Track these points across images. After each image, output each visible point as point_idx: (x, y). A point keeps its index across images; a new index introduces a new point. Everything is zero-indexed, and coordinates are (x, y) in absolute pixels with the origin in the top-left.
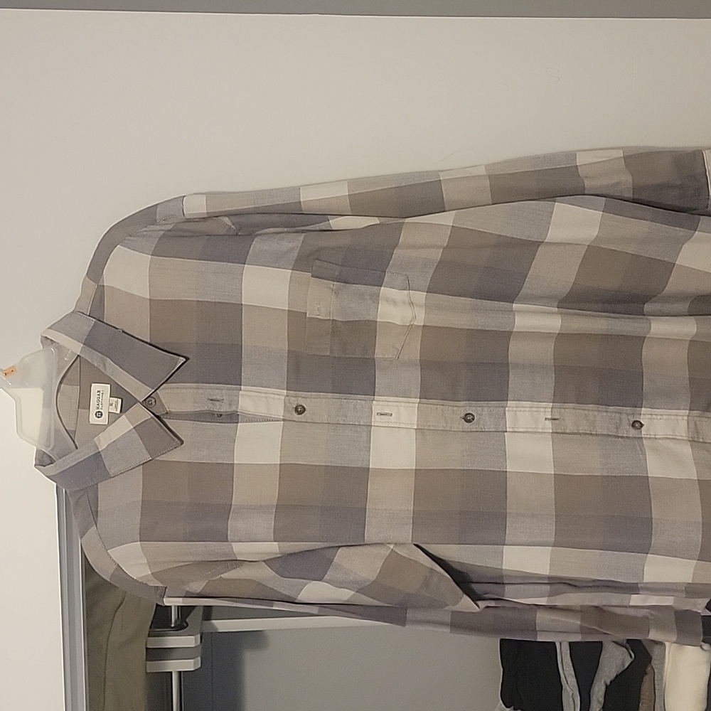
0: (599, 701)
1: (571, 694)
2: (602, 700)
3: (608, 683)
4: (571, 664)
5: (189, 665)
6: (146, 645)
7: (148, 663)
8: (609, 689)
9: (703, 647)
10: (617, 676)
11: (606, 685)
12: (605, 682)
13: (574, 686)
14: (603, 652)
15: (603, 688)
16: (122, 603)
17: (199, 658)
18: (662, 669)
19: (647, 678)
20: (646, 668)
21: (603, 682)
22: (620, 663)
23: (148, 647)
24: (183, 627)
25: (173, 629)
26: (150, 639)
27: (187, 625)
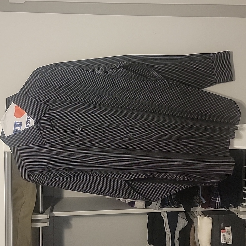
0: (177, 236)
1: (168, 234)
2: (178, 236)
3: (180, 231)
4: (168, 225)
5: (45, 224)
6: (31, 218)
7: (32, 224)
8: (180, 233)
9: (210, 218)
10: (183, 229)
11: (179, 231)
12: (179, 230)
13: (169, 231)
14: (178, 221)
15: (179, 232)
16: (24, 203)
17: (49, 223)
18: (197, 226)
19: (192, 228)
20: (192, 225)
21: (178, 230)
22: (183, 224)
24: (43, 213)
25: (40, 213)
26: (33, 216)
27: (45, 212)
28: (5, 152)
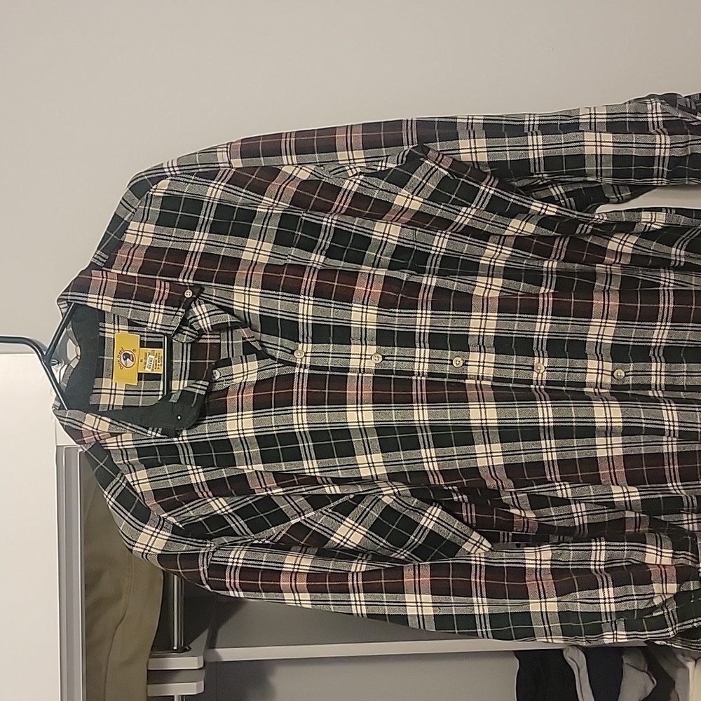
4: (591, 692)
5: (192, 688)
6: (147, 666)
7: (150, 686)
14: (621, 680)
16: (122, 619)
17: (202, 682)
20: (670, 693)
22: (642, 689)
23: (150, 669)
24: (185, 650)
25: (175, 651)
26: (151, 660)
27: (190, 648)
28: (57, 446)
